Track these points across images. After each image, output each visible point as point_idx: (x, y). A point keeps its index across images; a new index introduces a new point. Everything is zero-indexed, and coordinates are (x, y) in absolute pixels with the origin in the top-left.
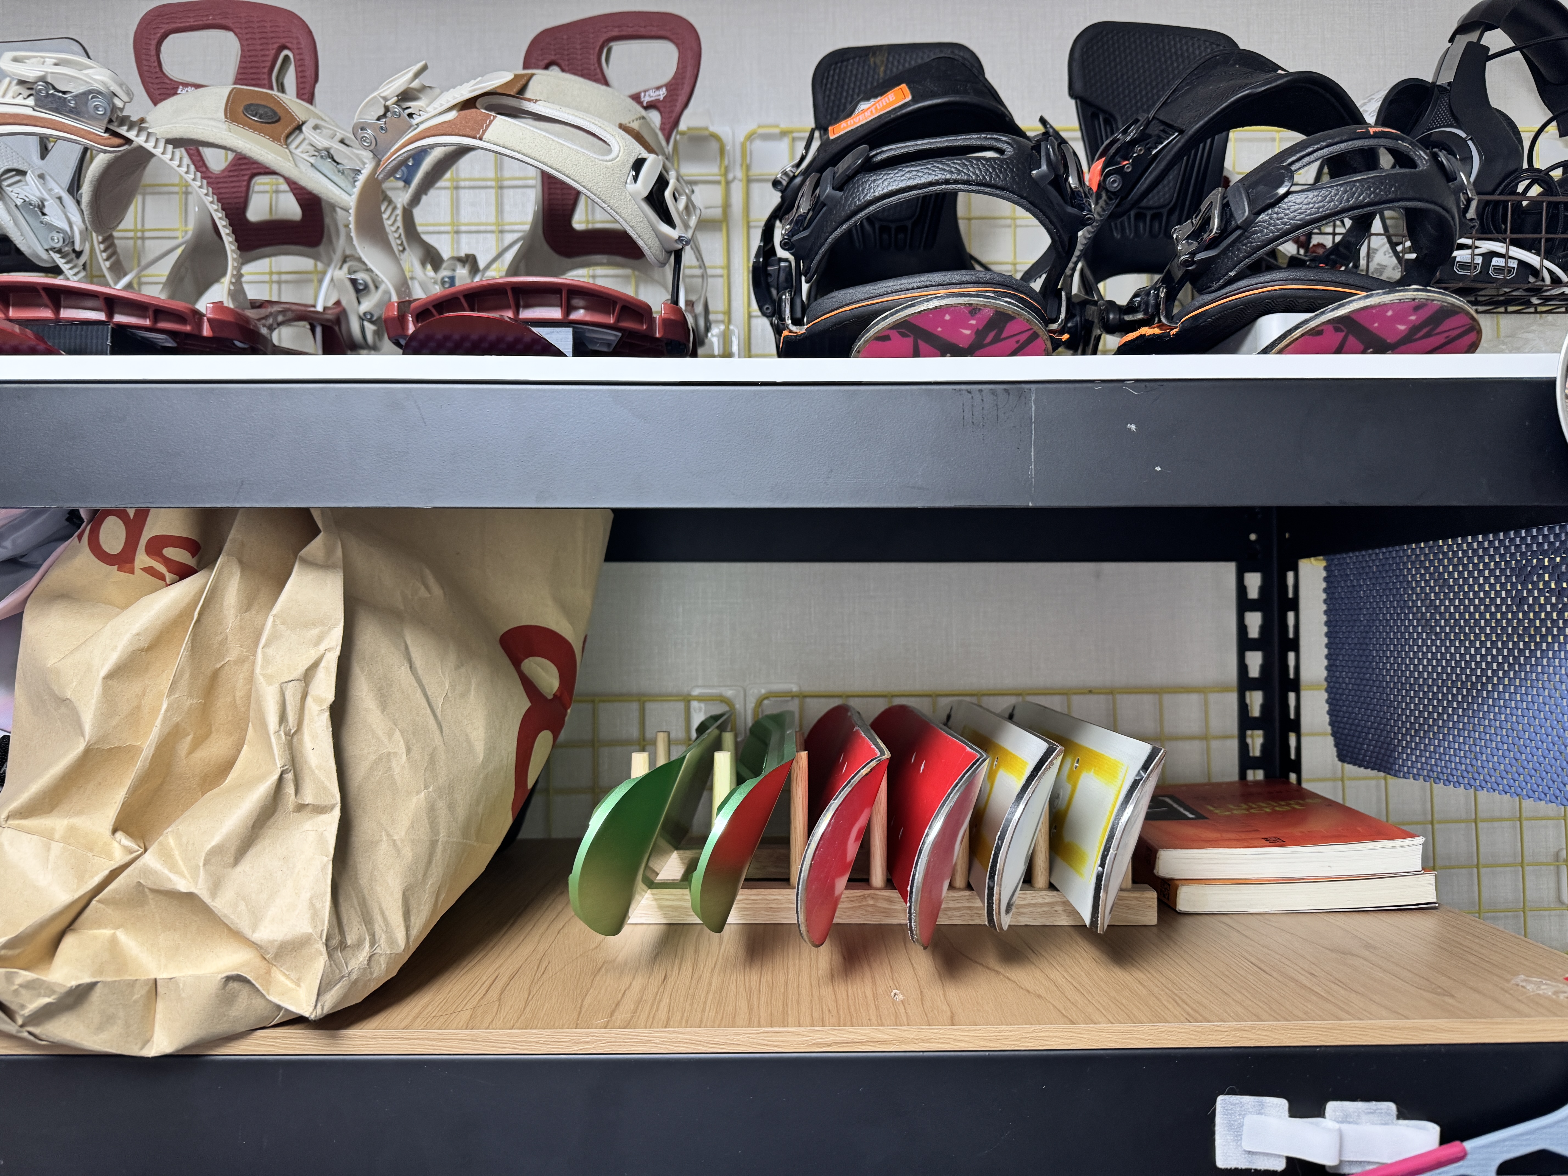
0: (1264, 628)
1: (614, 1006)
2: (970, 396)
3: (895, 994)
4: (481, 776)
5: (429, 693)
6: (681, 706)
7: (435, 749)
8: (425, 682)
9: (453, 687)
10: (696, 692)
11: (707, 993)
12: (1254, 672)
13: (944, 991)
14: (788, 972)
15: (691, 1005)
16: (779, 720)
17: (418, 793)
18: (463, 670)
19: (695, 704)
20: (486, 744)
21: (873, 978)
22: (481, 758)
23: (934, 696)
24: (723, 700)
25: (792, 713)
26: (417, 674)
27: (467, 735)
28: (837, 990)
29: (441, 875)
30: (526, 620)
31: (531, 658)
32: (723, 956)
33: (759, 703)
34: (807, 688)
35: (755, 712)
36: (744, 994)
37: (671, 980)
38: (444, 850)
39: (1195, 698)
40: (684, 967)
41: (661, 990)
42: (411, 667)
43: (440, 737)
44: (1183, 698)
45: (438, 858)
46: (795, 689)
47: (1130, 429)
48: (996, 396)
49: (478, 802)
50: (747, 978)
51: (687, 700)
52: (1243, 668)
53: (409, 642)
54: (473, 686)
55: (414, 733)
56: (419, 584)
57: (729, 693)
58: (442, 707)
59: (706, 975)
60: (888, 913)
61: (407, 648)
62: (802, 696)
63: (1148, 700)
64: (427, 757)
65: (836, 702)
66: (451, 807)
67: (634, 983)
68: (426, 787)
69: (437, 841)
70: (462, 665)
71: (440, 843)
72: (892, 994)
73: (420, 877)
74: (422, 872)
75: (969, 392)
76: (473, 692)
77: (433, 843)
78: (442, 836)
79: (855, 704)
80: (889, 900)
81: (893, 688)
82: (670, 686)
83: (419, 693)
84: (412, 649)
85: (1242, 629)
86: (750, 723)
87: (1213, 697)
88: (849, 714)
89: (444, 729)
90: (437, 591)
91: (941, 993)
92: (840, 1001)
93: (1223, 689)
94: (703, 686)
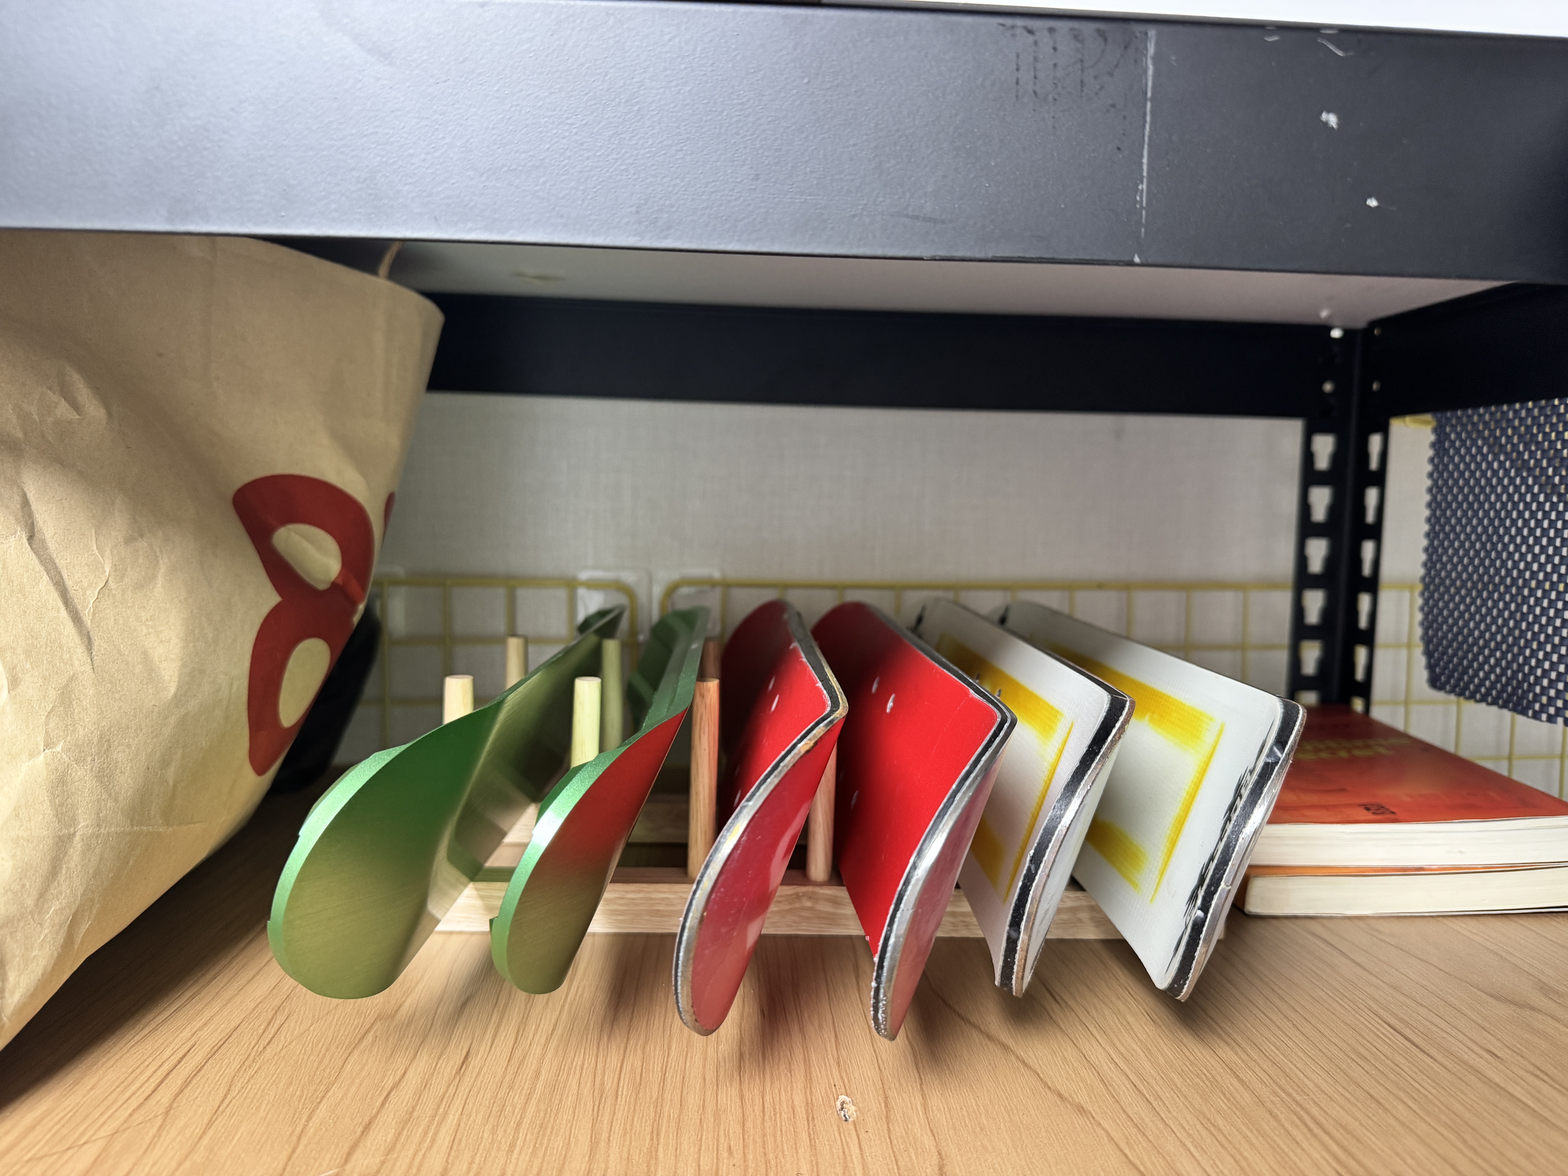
0: (1334, 510)
1: (359, 1131)
2: (1031, 39)
3: (843, 1103)
4: (172, 720)
5: (69, 583)
6: (562, 594)
7: (73, 678)
8: (60, 563)
9: (120, 572)
10: (584, 576)
11: (528, 1099)
12: (1316, 565)
13: (924, 1096)
14: (669, 1048)
15: (494, 1131)
16: (689, 618)
17: (31, 755)
18: (142, 544)
19: (581, 592)
20: (184, 665)
21: (807, 1061)
22: (172, 691)
23: (898, 589)
24: (619, 587)
25: (706, 611)
26: (45, 548)
27: (145, 653)
28: (747, 1094)
29: (79, 893)
30: (282, 466)
31: (292, 527)
32: (571, 1005)
33: (671, 591)
34: (734, 573)
35: (662, 605)
36: (590, 1105)
37: (475, 1062)
38: (88, 848)
39: (1229, 597)
40: (502, 1035)
41: (452, 1089)
42: (31, 538)
43: (86, 658)
44: (1216, 596)
45: (72, 864)
46: (717, 575)
47: (1326, 124)
48: (1082, 42)
49: (165, 763)
50: (600, 1059)
51: (571, 585)
52: (1302, 560)
53: (31, 496)
54: (163, 570)
55: (27, 653)
56: (54, 397)
57: (629, 577)
58: (95, 607)
59: (537, 1050)
60: (832, 919)
61: (25, 503)
62: (727, 586)
63: (1171, 599)
64: (53, 694)
65: (768, 596)
66: (104, 777)
67: (411, 1072)
68: (47, 746)
69: (71, 836)
70: (142, 536)
71: (77, 838)
72: (838, 1104)
73: (30, 902)
74: (34, 894)
75: (1031, 32)
76: (160, 581)
77: (62, 843)
78: (84, 825)
79: (795, 598)
80: (835, 901)
81: (845, 575)
82: (547, 566)
83: (45, 583)
84: (36, 506)
85: (1305, 508)
86: (655, 616)
87: (1255, 596)
88: (786, 616)
89: (96, 642)
90: (94, 410)
91: (918, 1101)
92: (749, 1124)
93: (1270, 585)
94: (595, 567)
